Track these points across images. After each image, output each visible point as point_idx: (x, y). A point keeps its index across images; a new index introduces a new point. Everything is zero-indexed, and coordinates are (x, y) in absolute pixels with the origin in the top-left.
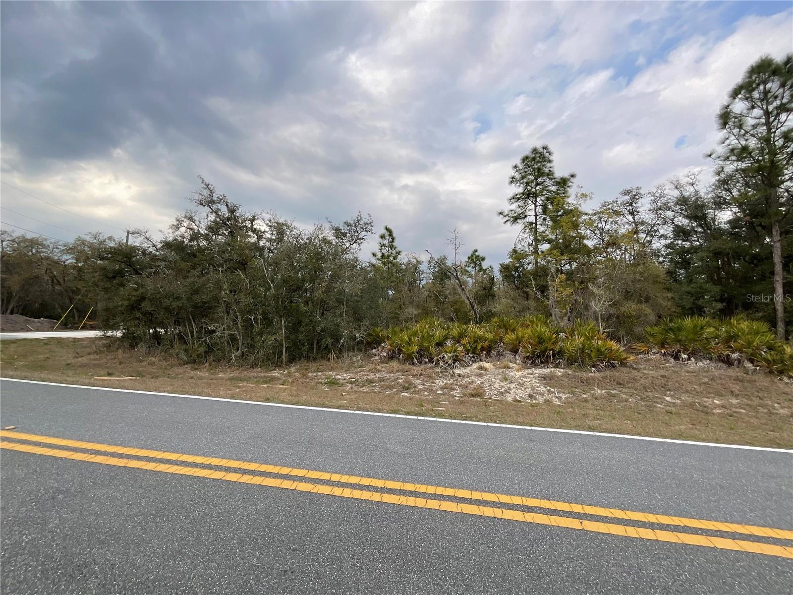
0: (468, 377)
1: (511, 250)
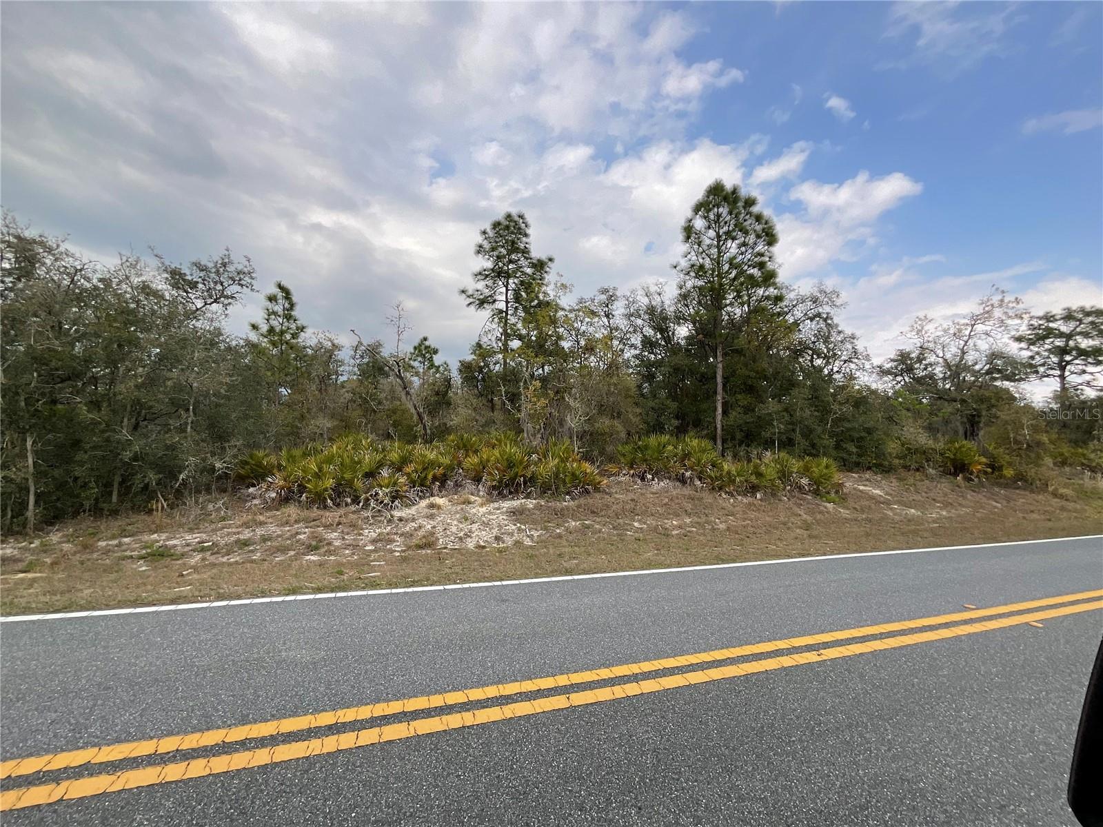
0: (413, 520)
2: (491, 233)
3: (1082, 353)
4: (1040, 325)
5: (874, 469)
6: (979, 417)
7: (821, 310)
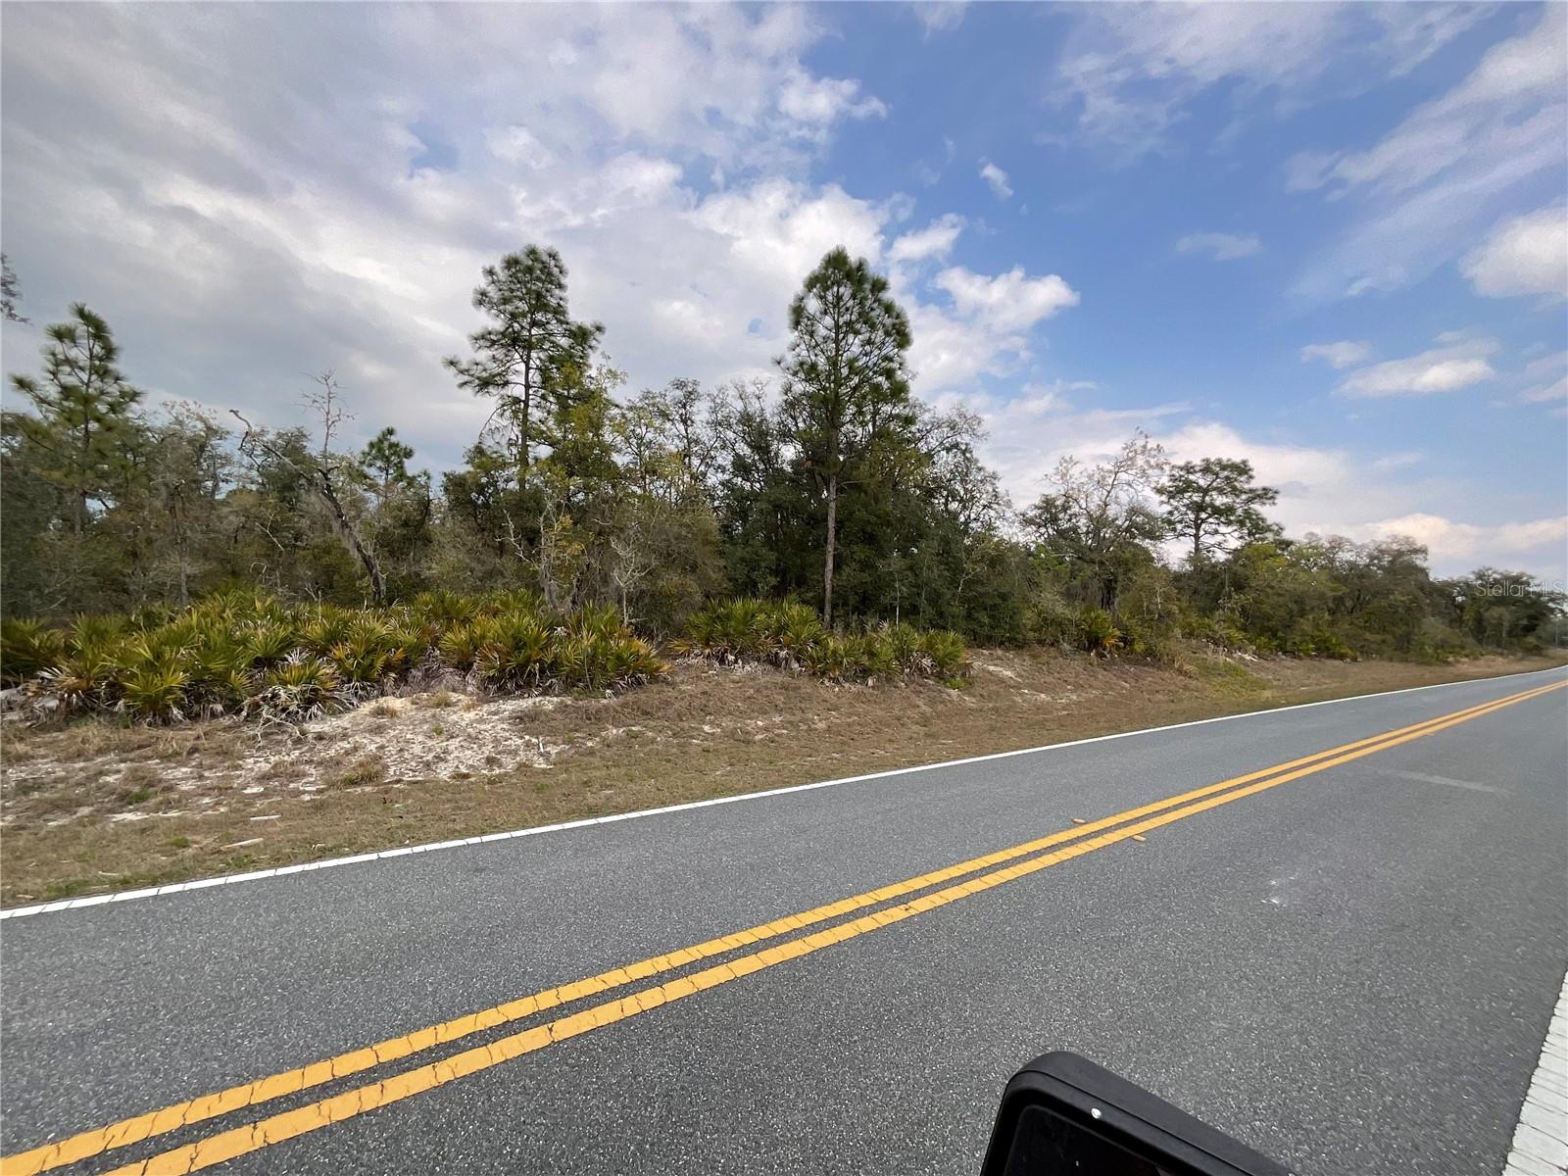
1: (471, 446)
2: (502, 275)
3: (1217, 511)
4: (1181, 476)
5: (1007, 644)
6: (1116, 582)
7: (959, 440)
